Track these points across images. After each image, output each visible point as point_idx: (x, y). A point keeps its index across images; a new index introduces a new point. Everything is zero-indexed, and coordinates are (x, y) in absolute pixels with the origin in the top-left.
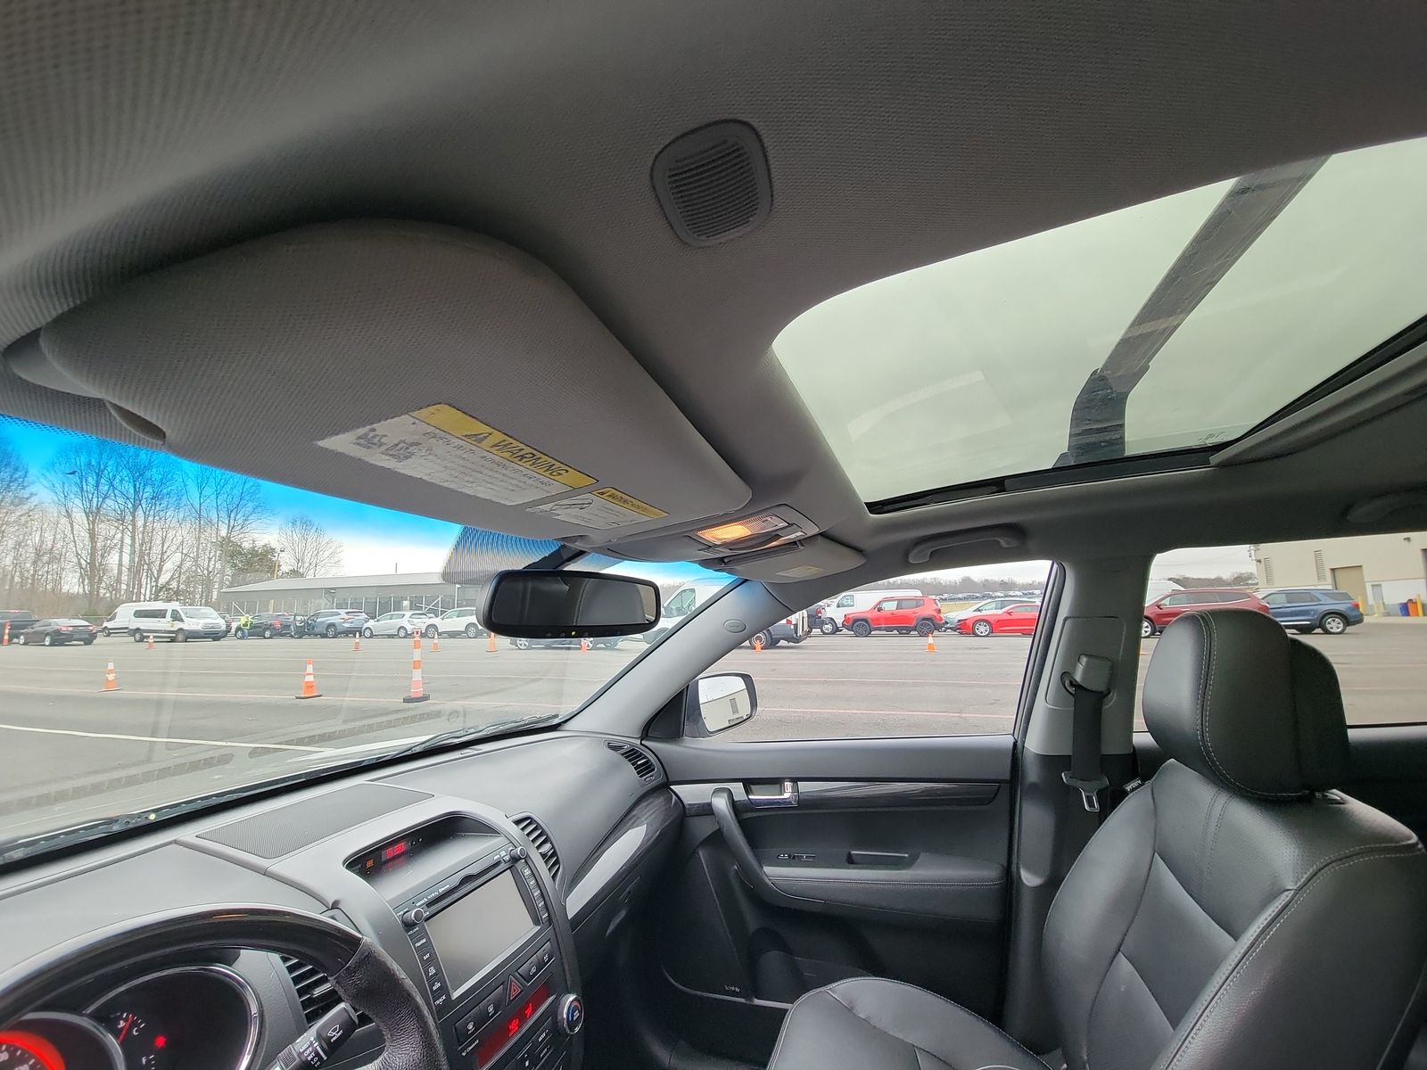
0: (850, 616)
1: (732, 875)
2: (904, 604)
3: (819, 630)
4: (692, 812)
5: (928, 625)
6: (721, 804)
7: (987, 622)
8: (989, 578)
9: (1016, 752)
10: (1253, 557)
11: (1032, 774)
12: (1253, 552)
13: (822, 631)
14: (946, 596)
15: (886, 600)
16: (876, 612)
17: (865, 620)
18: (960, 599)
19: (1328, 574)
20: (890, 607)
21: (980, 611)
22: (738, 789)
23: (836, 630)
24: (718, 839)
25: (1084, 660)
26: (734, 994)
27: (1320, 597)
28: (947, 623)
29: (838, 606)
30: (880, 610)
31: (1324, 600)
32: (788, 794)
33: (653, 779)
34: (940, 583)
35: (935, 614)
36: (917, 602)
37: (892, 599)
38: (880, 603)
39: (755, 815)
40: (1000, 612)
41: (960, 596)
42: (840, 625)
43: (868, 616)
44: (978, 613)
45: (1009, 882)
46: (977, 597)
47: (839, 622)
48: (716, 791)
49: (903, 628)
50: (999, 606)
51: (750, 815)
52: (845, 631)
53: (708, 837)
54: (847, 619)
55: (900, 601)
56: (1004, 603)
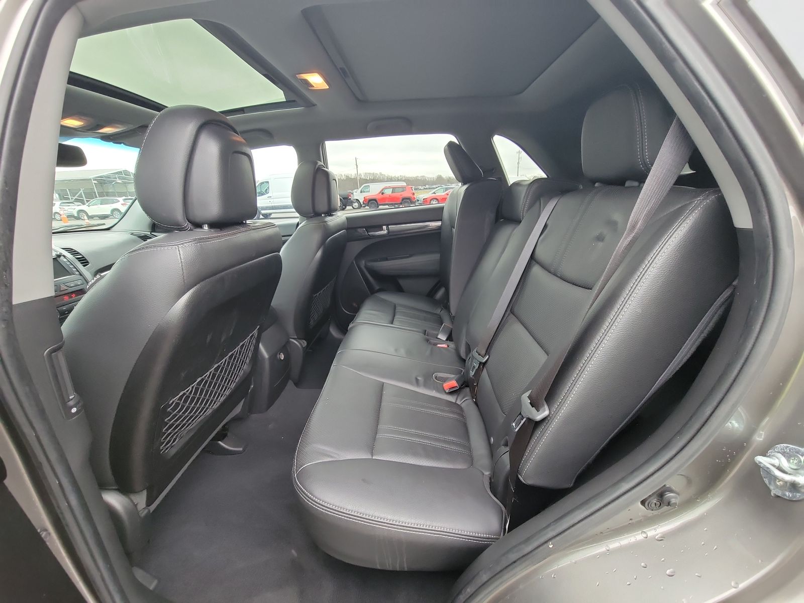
0: (367, 198)
2: (396, 190)
5: (408, 201)
7: (436, 199)
13: (353, 207)
15: (386, 188)
16: (381, 196)
17: (375, 200)
18: (426, 189)
20: (388, 192)
23: (360, 206)
28: (418, 200)
29: (361, 192)
30: (383, 194)
35: (411, 195)
36: (403, 188)
37: (389, 188)
38: (382, 190)
40: (443, 194)
42: (362, 203)
43: (377, 197)
44: (434, 195)
47: (361, 201)
49: (395, 204)
52: (365, 207)
54: (365, 199)
55: (394, 189)
56: (447, 189)
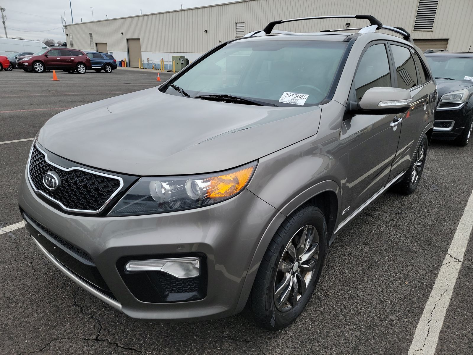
10: (65, 33)
12: (64, 29)
19: (95, 45)
27: (104, 56)
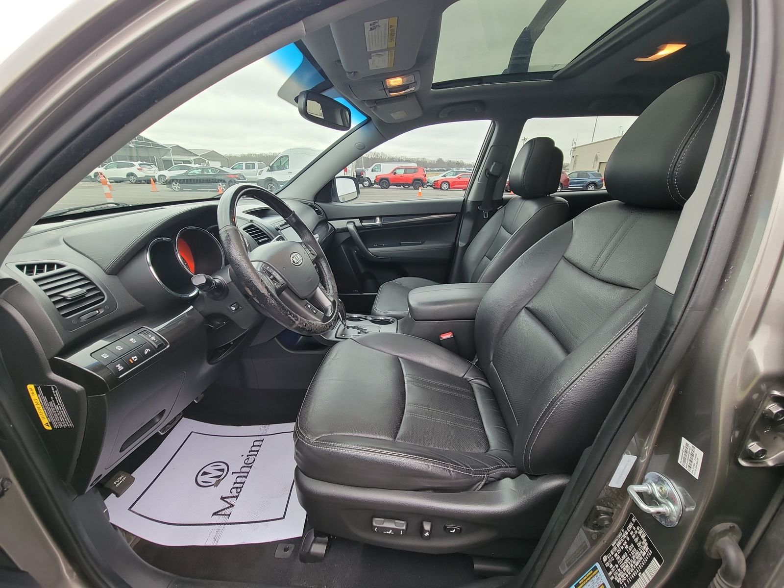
0: (379, 177)
1: (354, 254)
2: (408, 171)
3: (362, 185)
4: (339, 231)
5: (419, 183)
6: (351, 227)
7: (448, 182)
8: (451, 160)
9: (465, 201)
11: (469, 208)
13: (363, 185)
14: (428, 169)
15: (399, 168)
16: (393, 176)
17: (387, 179)
18: (435, 171)
20: (400, 172)
21: (445, 176)
22: (357, 222)
23: (371, 185)
24: (351, 240)
25: (494, 163)
26: (356, 293)
28: (428, 182)
29: (372, 171)
30: (395, 173)
31: (592, 177)
32: (378, 221)
33: (322, 217)
34: (426, 161)
35: (423, 177)
36: (415, 170)
37: (402, 168)
38: (395, 170)
39: (364, 231)
40: (455, 177)
41: (435, 169)
42: (373, 182)
43: (389, 177)
44: (444, 178)
45: (455, 246)
46: (444, 170)
47: (373, 180)
48: (348, 223)
49: (406, 185)
50: (455, 174)
51: (362, 231)
52: (376, 186)
53: (345, 240)
54: (377, 178)
55: (406, 169)
56: (457, 173)
